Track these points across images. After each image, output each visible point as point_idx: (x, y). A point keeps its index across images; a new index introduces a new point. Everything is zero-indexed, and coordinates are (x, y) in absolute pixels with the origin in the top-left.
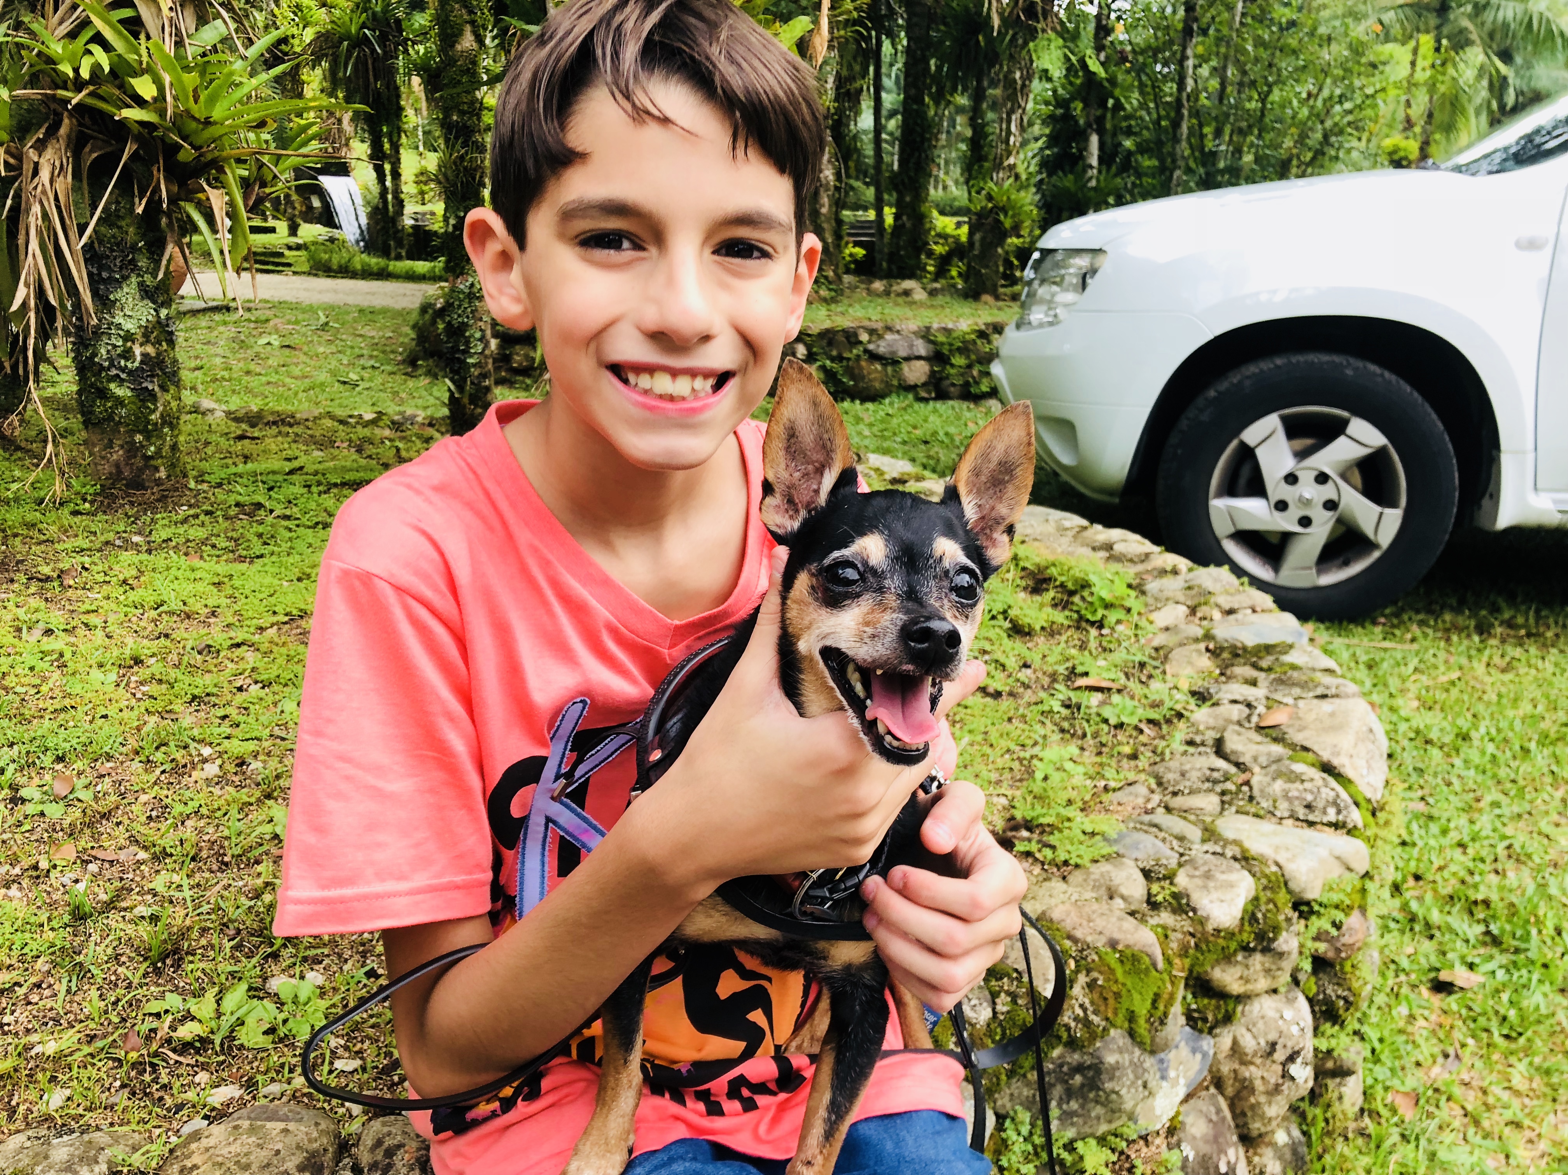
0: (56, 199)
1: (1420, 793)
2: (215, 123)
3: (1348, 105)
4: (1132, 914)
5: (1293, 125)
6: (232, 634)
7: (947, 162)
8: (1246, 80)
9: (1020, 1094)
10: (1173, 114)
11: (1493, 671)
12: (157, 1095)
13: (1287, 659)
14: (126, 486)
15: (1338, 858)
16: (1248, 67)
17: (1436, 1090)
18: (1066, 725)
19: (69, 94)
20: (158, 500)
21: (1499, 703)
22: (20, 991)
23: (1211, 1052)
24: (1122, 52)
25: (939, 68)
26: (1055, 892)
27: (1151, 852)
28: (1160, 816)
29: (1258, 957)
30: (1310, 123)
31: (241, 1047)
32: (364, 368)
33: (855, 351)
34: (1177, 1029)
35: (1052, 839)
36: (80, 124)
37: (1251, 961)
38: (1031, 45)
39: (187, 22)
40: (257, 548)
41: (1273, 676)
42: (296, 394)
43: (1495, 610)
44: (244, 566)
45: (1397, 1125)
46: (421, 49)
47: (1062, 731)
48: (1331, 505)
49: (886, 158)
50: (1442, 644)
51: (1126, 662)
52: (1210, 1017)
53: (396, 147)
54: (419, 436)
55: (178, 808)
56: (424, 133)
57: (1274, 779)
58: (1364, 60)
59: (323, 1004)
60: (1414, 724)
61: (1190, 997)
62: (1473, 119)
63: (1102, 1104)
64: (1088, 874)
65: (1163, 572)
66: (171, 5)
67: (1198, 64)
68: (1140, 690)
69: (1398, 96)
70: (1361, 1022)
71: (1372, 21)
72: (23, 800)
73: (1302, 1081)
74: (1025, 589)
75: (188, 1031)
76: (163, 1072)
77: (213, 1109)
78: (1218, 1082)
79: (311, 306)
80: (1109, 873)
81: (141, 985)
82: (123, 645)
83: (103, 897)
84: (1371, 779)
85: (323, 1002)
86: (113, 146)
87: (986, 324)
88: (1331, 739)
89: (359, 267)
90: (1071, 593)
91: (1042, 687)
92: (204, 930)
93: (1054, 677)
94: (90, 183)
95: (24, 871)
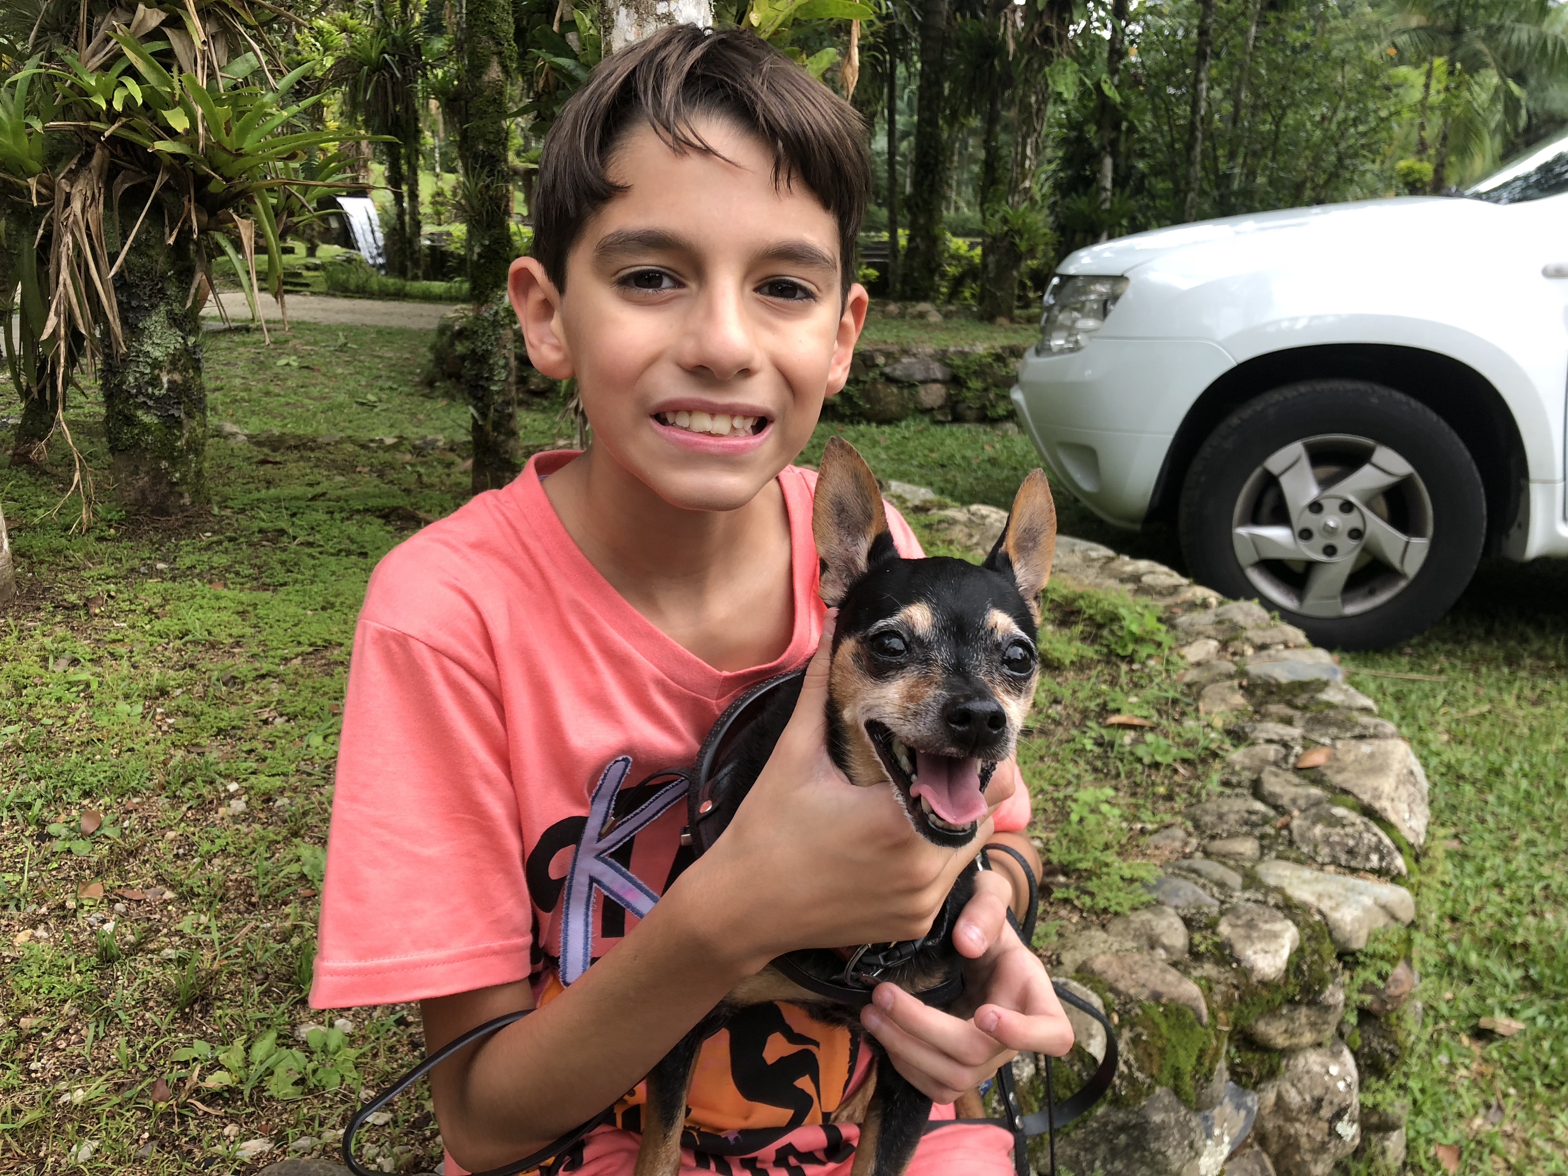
0: (88, 228)
1: (1453, 830)
2: (246, 155)
3: (1361, 128)
4: (1175, 965)
5: (1306, 148)
6: (257, 665)
7: (959, 184)
8: (1259, 102)
9: (1063, 1153)
10: (1186, 137)
11: (1524, 704)
12: (186, 1148)
13: (1324, 697)
14: (152, 512)
15: (1383, 907)
16: (1262, 90)
17: (1479, 1143)
18: (1099, 764)
19: (102, 126)
20: (182, 527)
21: (1531, 737)
22: (48, 1037)
23: (1256, 1108)
24: (1135, 75)
25: (952, 91)
26: (1095, 941)
27: (1191, 899)
28: (1199, 862)
29: (1304, 1011)
30: (1324, 146)
31: (271, 1098)
32: (382, 389)
33: (871, 374)
34: (1222, 1086)
35: (1092, 885)
36: (112, 155)
37: (1296, 1014)
38: (1047, 69)
39: (218, 55)
40: (281, 576)
41: (1308, 715)
42: (315, 415)
43: (1524, 640)
44: (268, 594)
46: (439, 72)
47: (1095, 770)
48: (1356, 534)
49: (900, 179)
50: (1471, 675)
51: (1158, 698)
52: (1255, 1073)
53: (414, 170)
54: (440, 461)
55: (206, 846)
56: (441, 154)
57: (1314, 823)
58: (1378, 83)
59: (353, 1053)
60: (1445, 758)
61: (1233, 1050)
62: (1487, 142)
63: (1148, 1165)
64: (1128, 922)
65: (1192, 606)
66: (204, 38)
67: (1210, 88)
68: (1173, 728)
69: (1412, 119)
70: (1406, 1075)
71: (1385, 44)
72: (50, 837)
73: (1348, 1139)
74: (1053, 622)
75: (216, 1080)
76: (192, 1124)
77: (243, 1164)
78: (1262, 1139)
79: (329, 327)
80: (1149, 921)
81: (169, 1031)
82: (149, 675)
83: (131, 938)
84: (1414, 823)
85: (352, 1051)
86: (145, 177)
87: (1003, 348)
88: (1370, 782)
89: (376, 287)
90: (1100, 626)
91: (1074, 724)
92: (232, 974)
93: (1085, 714)
94: (121, 214)
95: (51, 910)
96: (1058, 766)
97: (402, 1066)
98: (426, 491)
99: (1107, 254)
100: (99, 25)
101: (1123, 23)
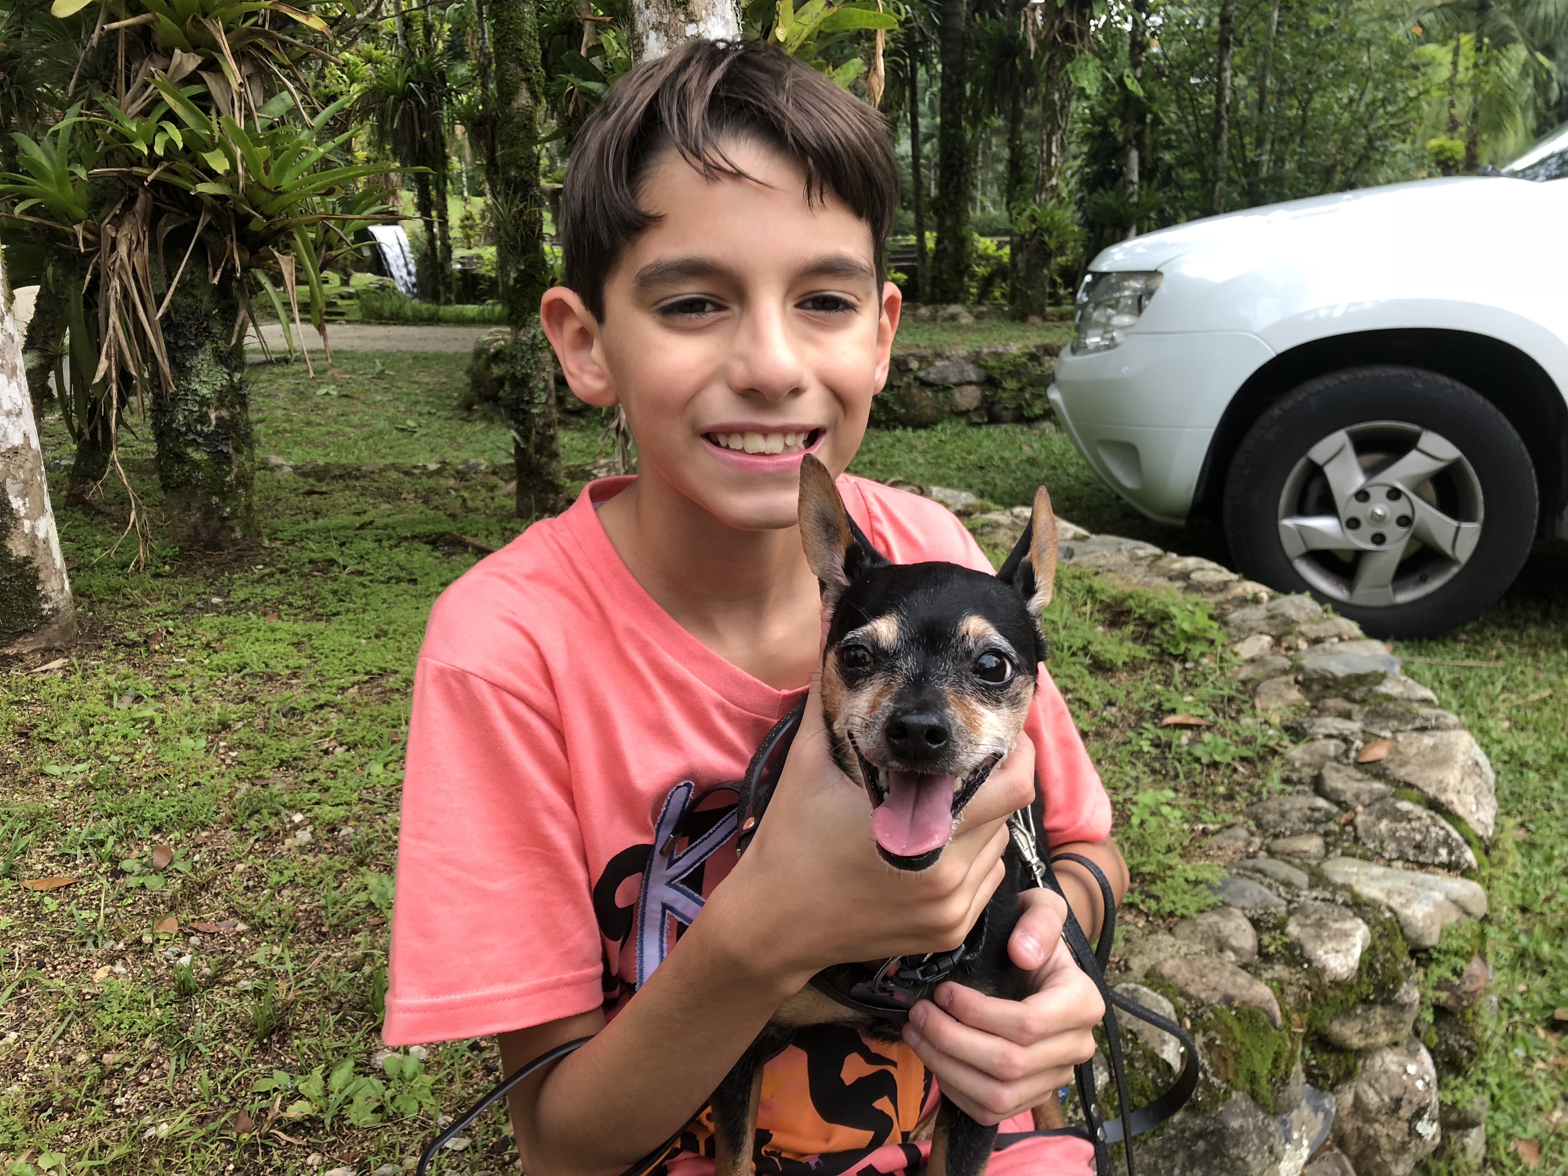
0: (134, 271)
1: (1519, 819)
2: (285, 192)
3: (1390, 108)
4: (1245, 967)
5: (1335, 132)
6: (315, 695)
7: (984, 184)
8: (1285, 88)
9: (1141, 1161)
10: (1212, 127)
13: (1382, 689)
14: (205, 547)
15: (1455, 902)
16: (1287, 76)
17: (1559, 1136)
18: (1157, 765)
19: (144, 171)
20: (235, 560)
22: (131, 1072)
23: (1334, 1110)
24: (1158, 67)
25: (974, 92)
26: (1163, 946)
27: (1258, 900)
28: (1263, 860)
29: (1379, 1010)
30: (1353, 129)
31: (351, 1127)
32: (420, 414)
33: (905, 379)
34: (1298, 1088)
35: (1156, 889)
36: (155, 199)
37: (1371, 1014)
38: (1069, 66)
39: (254, 96)
40: (333, 606)
41: (1367, 708)
42: (356, 443)
44: (321, 625)
46: (464, 98)
47: (1154, 772)
48: (1404, 521)
49: (925, 181)
50: (1529, 660)
51: (1213, 696)
52: (1331, 1074)
53: (442, 195)
54: (484, 485)
55: (275, 878)
56: (468, 178)
57: (1379, 819)
58: (1405, 63)
59: (429, 1079)
60: (1507, 745)
61: (1308, 1052)
62: (1519, 116)
63: (1227, 1172)
64: (1196, 925)
65: (1243, 602)
66: (240, 80)
67: (1235, 75)
68: (1230, 726)
69: (1442, 97)
70: (1484, 1071)
71: (1410, 24)
72: (123, 873)
73: (1429, 1138)
74: (1103, 623)
75: (297, 1110)
76: (276, 1154)
78: (1340, 1141)
79: (366, 354)
80: (1216, 923)
81: (249, 1063)
82: (210, 709)
83: (207, 971)
84: (1481, 815)
85: (428, 1077)
86: (187, 219)
87: (1038, 347)
88: (1435, 775)
89: (409, 313)
90: (1151, 626)
91: (1129, 725)
92: (307, 1004)
93: (1140, 715)
94: (166, 257)
95: (128, 946)
96: (1116, 768)
97: (478, 1091)
98: (471, 516)
99: (1140, 250)
100: (137, 71)
101: (1144, 16)
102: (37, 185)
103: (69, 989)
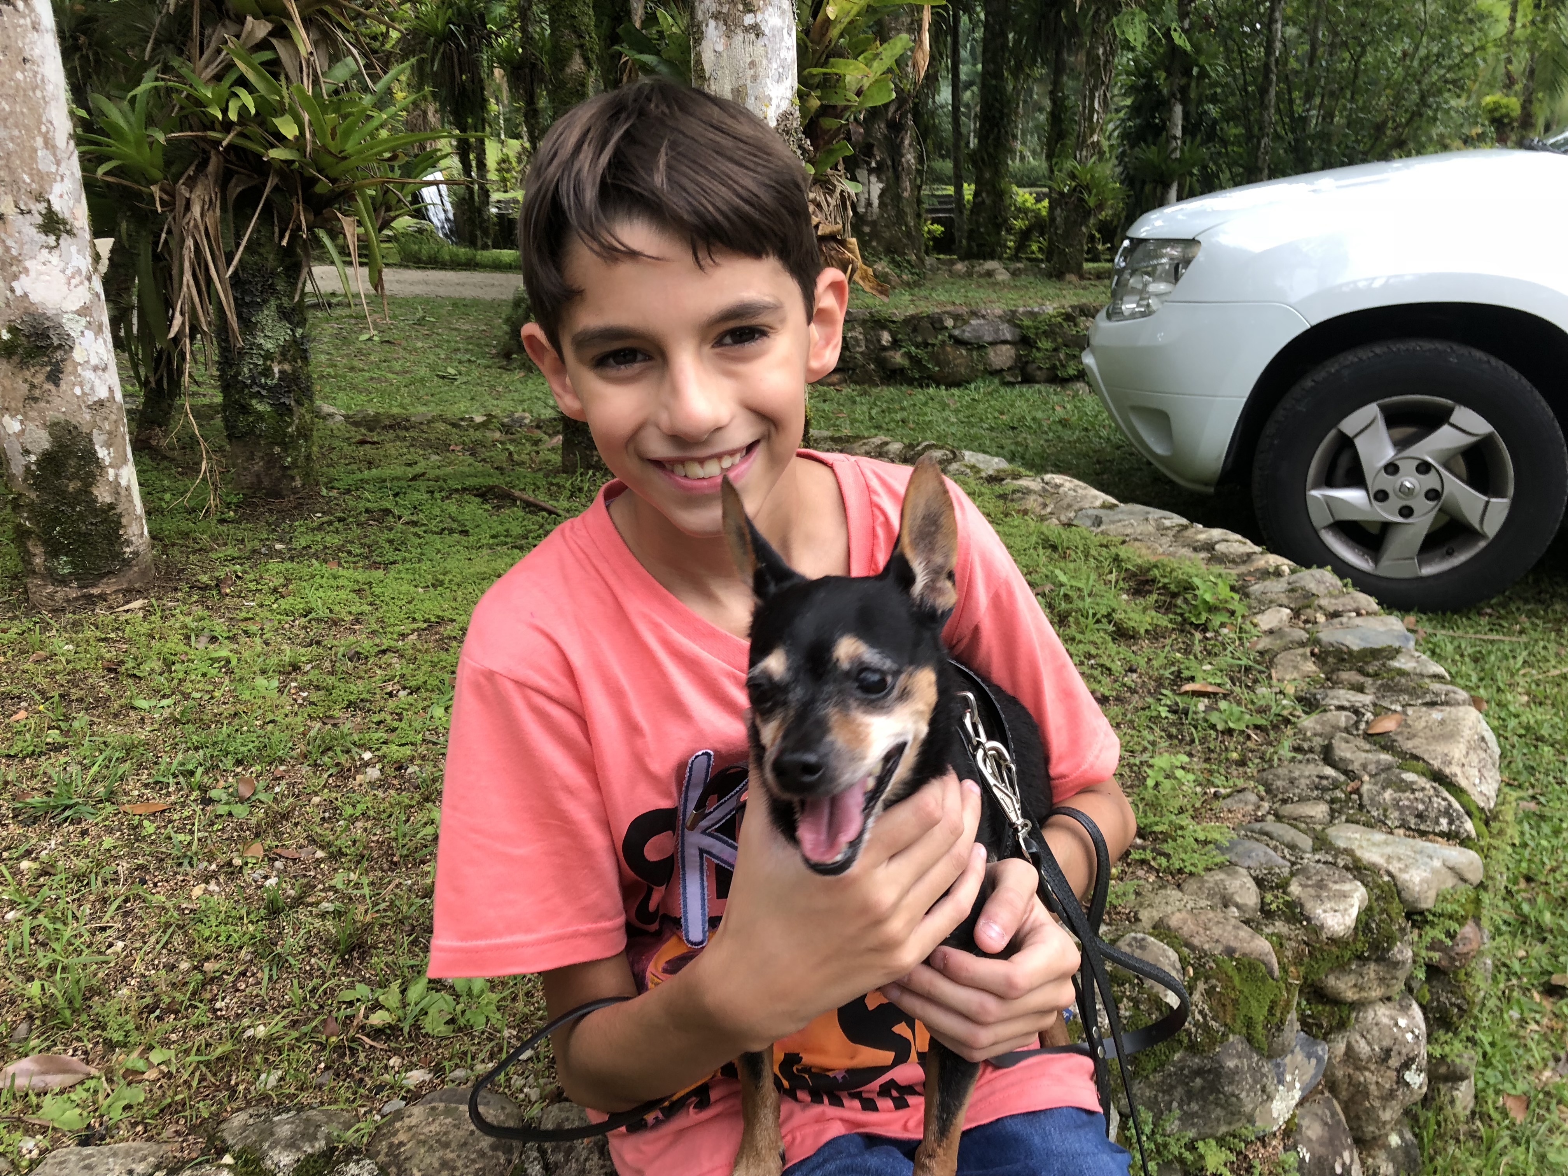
0: (206, 229)
1: (1531, 792)
2: (350, 156)
3: (1445, 63)
4: (1247, 922)
5: (1387, 87)
6: (377, 641)
7: (1024, 134)
8: (1337, 40)
10: (1260, 79)
12: (358, 1076)
13: (1395, 664)
14: (266, 495)
15: (1451, 869)
16: (1339, 28)
17: (1547, 1094)
18: (1174, 731)
19: (219, 136)
20: (295, 508)
22: (229, 979)
23: (1326, 1057)
24: (1206, 18)
25: (1017, 42)
26: (1171, 900)
27: (1263, 861)
28: (1270, 824)
29: (1373, 966)
30: (1405, 85)
31: (426, 1035)
32: (460, 362)
33: (940, 337)
34: (1293, 1035)
35: (1167, 847)
36: (227, 162)
37: (1365, 970)
38: (1114, 19)
39: (320, 62)
40: (390, 555)
41: (1379, 682)
42: (398, 389)
44: (380, 573)
45: (1508, 1128)
46: (504, 40)
47: (1170, 736)
48: (1433, 495)
49: (964, 130)
50: (1553, 635)
51: (1231, 666)
52: (1325, 1024)
53: (481, 139)
54: (528, 439)
55: (349, 810)
56: (505, 120)
57: (1384, 788)
58: (1462, 18)
59: (495, 997)
60: (1524, 719)
61: (1304, 1003)
63: (1222, 1107)
64: (1203, 882)
65: (1265, 574)
66: (308, 46)
67: (1286, 26)
68: (1246, 695)
69: (1498, 53)
70: (1474, 1028)
72: (212, 801)
73: (1416, 1087)
74: (1128, 592)
75: (378, 1019)
76: (362, 1056)
77: (408, 1091)
78: (1332, 1086)
80: (1223, 881)
81: (334, 975)
82: (280, 652)
83: (292, 892)
84: (1484, 788)
85: (494, 995)
86: (257, 181)
87: (1074, 307)
88: (1441, 748)
89: (447, 258)
90: (1174, 595)
91: (1149, 692)
92: (383, 926)
93: (1159, 682)
94: (235, 216)
95: (220, 867)
96: (1133, 732)
98: (518, 469)
99: (1180, 216)
100: (210, 37)
102: (116, 146)
103: (168, 905)
